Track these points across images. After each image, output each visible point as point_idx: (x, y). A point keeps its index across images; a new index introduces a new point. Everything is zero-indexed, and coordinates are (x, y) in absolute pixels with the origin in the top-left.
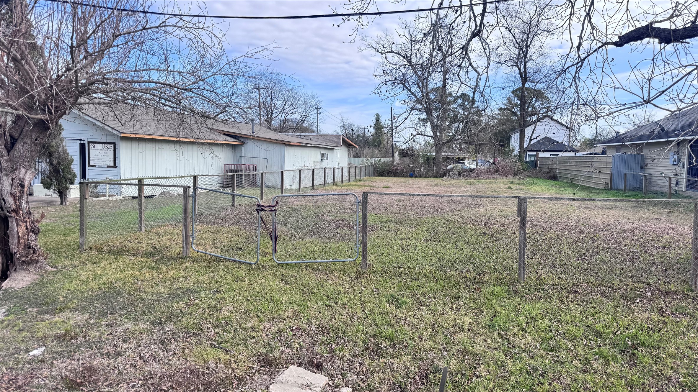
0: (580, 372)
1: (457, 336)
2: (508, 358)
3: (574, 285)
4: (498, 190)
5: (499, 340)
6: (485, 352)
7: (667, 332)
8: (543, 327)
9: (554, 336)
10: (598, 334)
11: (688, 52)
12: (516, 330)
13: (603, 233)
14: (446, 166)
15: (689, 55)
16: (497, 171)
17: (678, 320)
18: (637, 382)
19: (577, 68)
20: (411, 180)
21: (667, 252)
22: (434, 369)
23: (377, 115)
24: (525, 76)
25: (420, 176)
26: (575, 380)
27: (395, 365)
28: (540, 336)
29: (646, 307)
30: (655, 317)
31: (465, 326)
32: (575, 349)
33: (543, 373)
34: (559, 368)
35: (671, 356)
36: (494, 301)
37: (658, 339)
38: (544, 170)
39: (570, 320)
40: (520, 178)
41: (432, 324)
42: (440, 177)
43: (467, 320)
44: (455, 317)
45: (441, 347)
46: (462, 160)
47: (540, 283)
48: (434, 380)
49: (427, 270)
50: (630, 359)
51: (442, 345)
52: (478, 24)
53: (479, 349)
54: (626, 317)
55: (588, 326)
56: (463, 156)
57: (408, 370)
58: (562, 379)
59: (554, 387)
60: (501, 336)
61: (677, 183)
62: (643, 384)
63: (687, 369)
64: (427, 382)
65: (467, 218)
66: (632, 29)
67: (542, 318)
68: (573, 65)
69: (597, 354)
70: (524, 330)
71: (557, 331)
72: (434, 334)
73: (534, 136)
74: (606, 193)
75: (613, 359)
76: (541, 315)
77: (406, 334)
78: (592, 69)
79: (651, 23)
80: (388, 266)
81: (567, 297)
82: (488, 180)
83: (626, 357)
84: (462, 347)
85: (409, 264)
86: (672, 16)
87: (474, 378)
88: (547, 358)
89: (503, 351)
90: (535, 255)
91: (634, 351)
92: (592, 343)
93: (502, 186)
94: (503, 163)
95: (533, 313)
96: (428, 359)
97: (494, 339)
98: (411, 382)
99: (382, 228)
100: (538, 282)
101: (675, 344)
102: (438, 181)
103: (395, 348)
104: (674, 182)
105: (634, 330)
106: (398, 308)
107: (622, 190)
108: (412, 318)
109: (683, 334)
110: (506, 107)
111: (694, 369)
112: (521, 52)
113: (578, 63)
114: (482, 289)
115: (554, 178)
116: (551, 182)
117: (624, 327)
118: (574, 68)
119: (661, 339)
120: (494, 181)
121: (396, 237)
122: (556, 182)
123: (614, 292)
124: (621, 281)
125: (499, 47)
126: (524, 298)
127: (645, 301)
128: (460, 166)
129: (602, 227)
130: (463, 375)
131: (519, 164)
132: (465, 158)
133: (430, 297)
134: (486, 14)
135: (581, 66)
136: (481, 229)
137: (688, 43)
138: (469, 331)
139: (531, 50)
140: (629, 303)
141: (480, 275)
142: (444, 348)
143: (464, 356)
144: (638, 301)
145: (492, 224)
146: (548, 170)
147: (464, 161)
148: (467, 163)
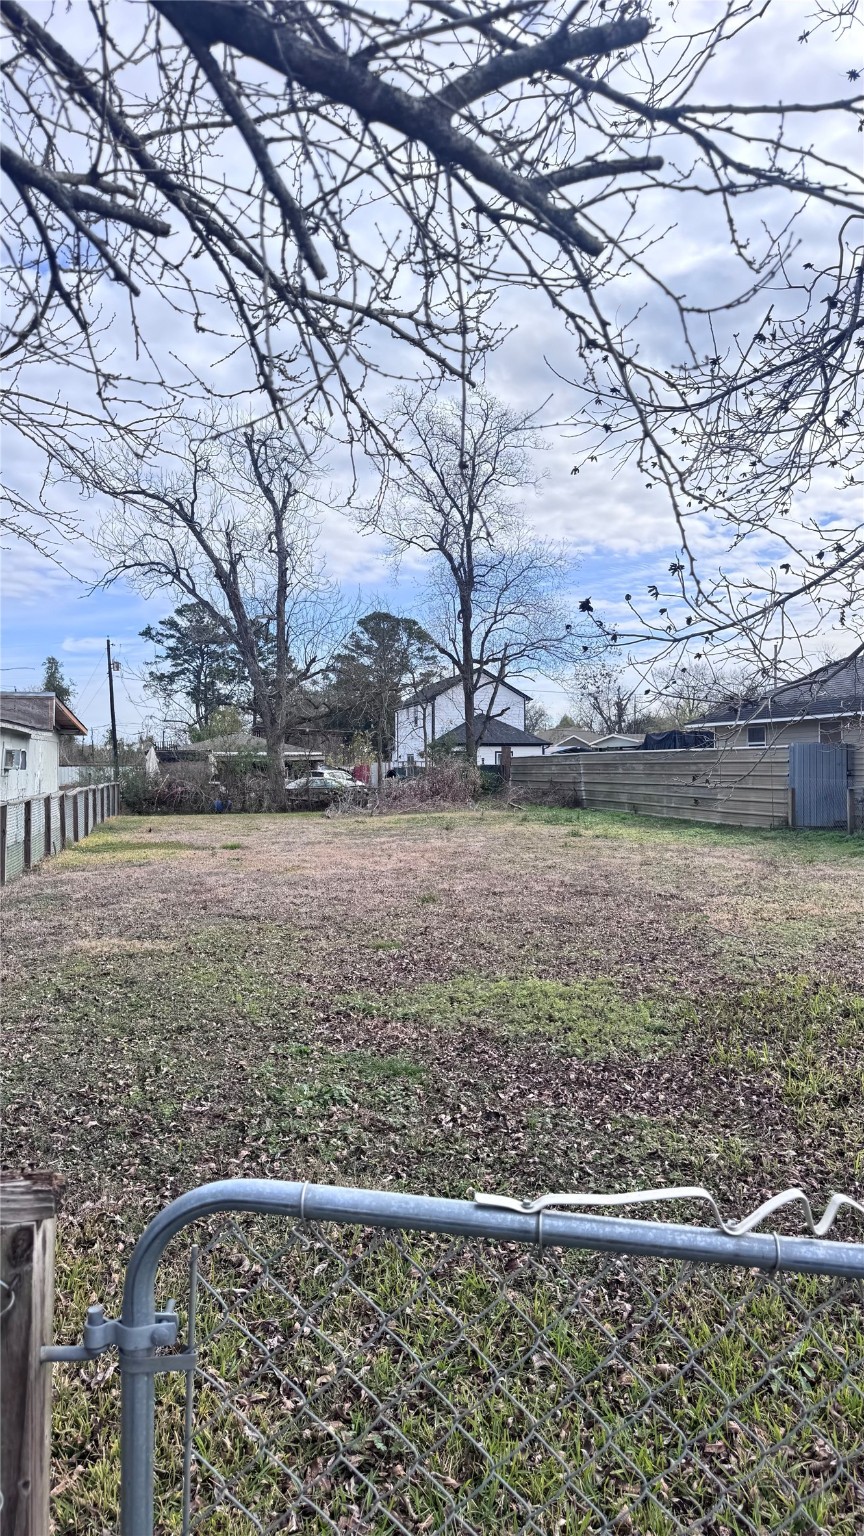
38: (533, 786)
146: (546, 787)
147: (320, 770)
148: (327, 774)
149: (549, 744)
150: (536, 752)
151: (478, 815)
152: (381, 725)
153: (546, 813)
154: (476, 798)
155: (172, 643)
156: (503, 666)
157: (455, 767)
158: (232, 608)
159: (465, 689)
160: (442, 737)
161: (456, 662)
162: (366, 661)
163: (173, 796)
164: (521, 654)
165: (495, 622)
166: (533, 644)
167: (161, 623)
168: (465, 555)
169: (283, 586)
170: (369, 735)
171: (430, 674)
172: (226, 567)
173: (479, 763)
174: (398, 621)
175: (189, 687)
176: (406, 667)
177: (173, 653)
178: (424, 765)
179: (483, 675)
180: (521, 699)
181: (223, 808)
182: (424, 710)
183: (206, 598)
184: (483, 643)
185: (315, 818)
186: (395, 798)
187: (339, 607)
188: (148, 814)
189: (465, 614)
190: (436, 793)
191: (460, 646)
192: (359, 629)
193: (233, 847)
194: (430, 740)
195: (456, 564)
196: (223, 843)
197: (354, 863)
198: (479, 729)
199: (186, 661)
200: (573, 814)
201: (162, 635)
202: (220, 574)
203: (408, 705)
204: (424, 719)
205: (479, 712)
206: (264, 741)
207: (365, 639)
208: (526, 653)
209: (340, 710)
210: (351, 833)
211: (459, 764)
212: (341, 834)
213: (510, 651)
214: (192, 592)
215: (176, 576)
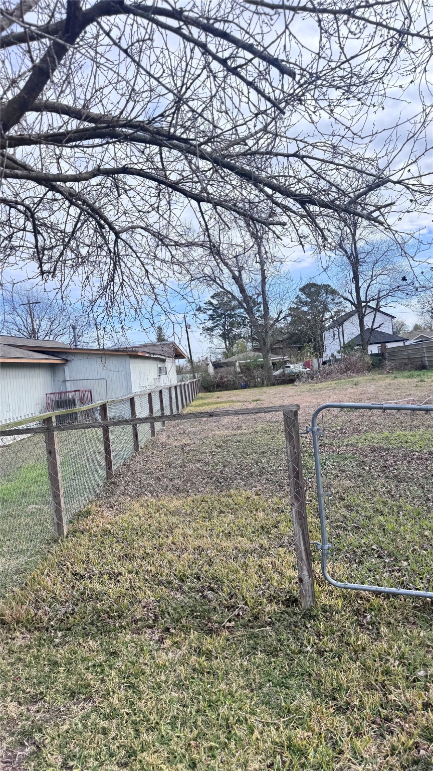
38: (401, 361)
115: (423, 368)
132: (286, 361)
146: (406, 361)
147: (288, 365)
148: (292, 366)
149: (407, 340)
150: (401, 344)
151: (371, 378)
152: (317, 340)
153: (406, 374)
154: (369, 369)
155: (210, 312)
156: (378, 303)
157: (357, 356)
158: (241, 292)
159: (359, 317)
160: (349, 342)
161: (352, 303)
162: (305, 309)
163: (224, 383)
164: (387, 295)
165: (372, 280)
166: (393, 289)
167: (205, 303)
168: (353, 249)
169: (264, 278)
170: (311, 345)
171: (339, 312)
172: (237, 273)
173: (370, 353)
174: (320, 286)
175: (221, 332)
176: (326, 309)
177: (212, 317)
178: (340, 357)
179: (367, 308)
180: (389, 318)
181: (246, 386)
182: (338, 329)
183: (229, 289)
184: (366, 292)
185: (290, 386)
186: (328, 374)
187: (291, 284)
188: (213, 391)
189: (356, 279)
190: (347, 369)
191: (354, 295)
192: (300, 293)
193: (256, 401)
194: (342, 345)
195: (349, 253)
196: (252, 399)
197: (314, 401)
198: (367, 336)
199: (218, 320)
200: (421, 373)
201: (206, 309)
202: (234, 277)
203: (330, 328)
204: (339, 334)
205: (367, 327)
206: (261, 354)
207: (304, 297)
208: (390, 294)
209: (297, 334)
210: (309, 391)
211: (359, 354)
212: (304, 391)
213: (381, 294)
214: (223, 287)
215: (215, 281)
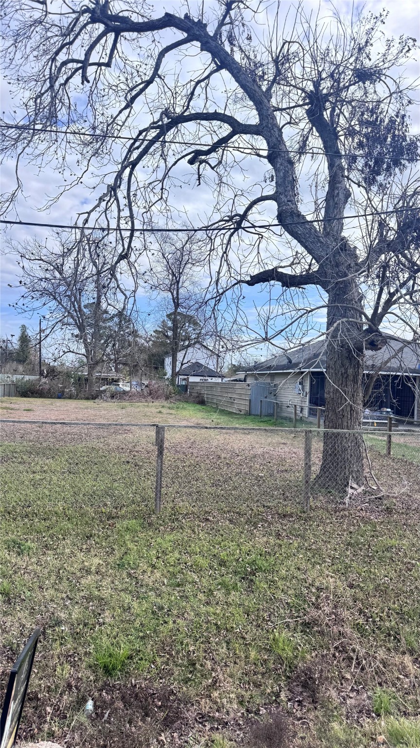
0: (204, 605)
1: (83, 581)
2: (135, 599)
3: (206, 512)
4: (148, 414)
5: (128, 580)
6: (111, 596)
7: (281, 554)
8: (172, 560)
9: (182, 569)
10: (222, 563)
11: (305, 297)
12: (145, 567)
13: (238, 458)
14: (99, 387)
15: (306, 299)
16: (150, 394)
17: (291, 542)
18: (253, 608)
19: (216, 301)
20: (58, 403)
21: (287, 475)
22: (54, 622)
23: (24, 327)
24: (178, 302)
25: (70, 397)
26: (198, 615)
27: (8, 624)
28: (169, 571)
29: (266, 531)
30: (272, 540)
31: (93, 569)
32: (200, 581)
33: (168, 611)
34: (184, 604)
35: (283, 579)
36: (127, 537)
37: (273, 563)
38: (193, 394)
39: (199, 550)
40: (171, 402)
41: (57, 570)
42: (92, 399)
43: (96, 561)
44: (84, 559)
45: (64, 595)
46: (115, 381)
47: (175, 512)
48: (52, 635)
49: (59, 508)
50: (249, 586)
51: (66, 593)
52: (126, 246)
53: (106, 593)
54: (248, 543)
55: (215, 555)
56: (117, 378)
57: (23, 628)
58: (186, 615)
59: (178, 624)
60: (129, 575)
61: (302, 409)
62: (258, 610)
63: (295, 590)
64: (45, 639)
65: (113, 444)
66: (262, 270)
67: (172, 552)
68: (212, 298)
69: (220, 584)
70: (153, 566)
71: (186, 564)
72: (57, 582)
73: (185, 361)
74: (245, 418)
75: (233, 588)
76: (172, 548)
77: (25, 585)
78: (229, 304)
79: (276, 268)
80: (13, 506)
81: (199, 526)
82: (140, 404)
83: (245, 584)
84: (88, 593)
85: (39, 502)
86: (292, 264)
87: (97, 626)
88: (174, 594)
89: (131, 592)
90: (174, 483)
91: (252, 577)
92: (217, 572)
93: (154, 410)
94: (156, 386)
95: (165, 545)
96: (48, 611)
97: (123, 579)
98: (25, 641)
99: (14, 459)
100: (173, 512)
101: (287, 566)
102: (90, 403)
103: (10, 604)
104: (299, 409)
105: (254, 555)
106: (19, 555)
107: (257, 415)
108: (35, 566)
109: (294, 555)
110: (161, 330)
111: (301, 589)
112: (174, 278)
113: (217, 297)
114: (117, 524)
115: (202, 402)
116: (199, 407)
117: (246, 553)
118: (214, 300)
119: (275, 562)
120: (146, 404)
121: (29, 470)
122: (203, 407)
123: (240, 517)
124: (248, 506)
125: (145, 272)
126: (157, 531)
127: (266, 525)
128: (113, 388)
129: (237, 452)
130: (85, 625)
131: (171, 387)
132: (118, 379)
133: (59, 539)
134: (134, 238)
135: (219, 300)
136: (125, 457)
137: (304, 289)
138: (97, 573)
139: (183, 278)
140: (252, 528)
141: (116, 508)
142: (67, 596)
143: (88, 603)
144: (260, 526)
145: (137, 452)
146: (196, 395)
147: (119, 383)
163: (39, 390)
181: (61, 396)
